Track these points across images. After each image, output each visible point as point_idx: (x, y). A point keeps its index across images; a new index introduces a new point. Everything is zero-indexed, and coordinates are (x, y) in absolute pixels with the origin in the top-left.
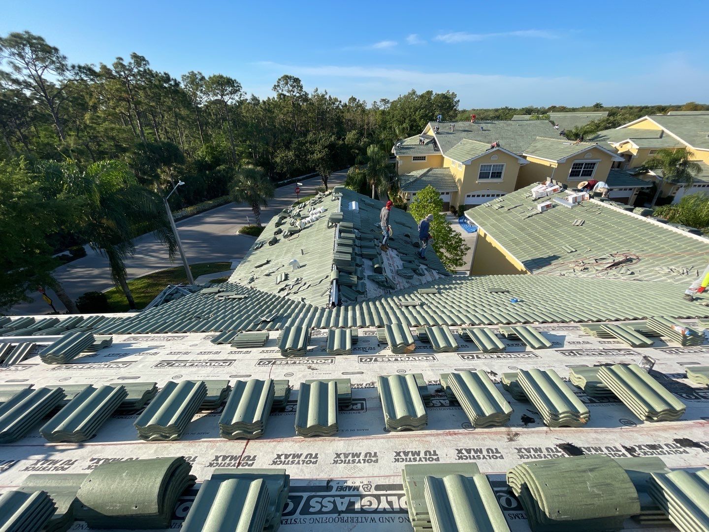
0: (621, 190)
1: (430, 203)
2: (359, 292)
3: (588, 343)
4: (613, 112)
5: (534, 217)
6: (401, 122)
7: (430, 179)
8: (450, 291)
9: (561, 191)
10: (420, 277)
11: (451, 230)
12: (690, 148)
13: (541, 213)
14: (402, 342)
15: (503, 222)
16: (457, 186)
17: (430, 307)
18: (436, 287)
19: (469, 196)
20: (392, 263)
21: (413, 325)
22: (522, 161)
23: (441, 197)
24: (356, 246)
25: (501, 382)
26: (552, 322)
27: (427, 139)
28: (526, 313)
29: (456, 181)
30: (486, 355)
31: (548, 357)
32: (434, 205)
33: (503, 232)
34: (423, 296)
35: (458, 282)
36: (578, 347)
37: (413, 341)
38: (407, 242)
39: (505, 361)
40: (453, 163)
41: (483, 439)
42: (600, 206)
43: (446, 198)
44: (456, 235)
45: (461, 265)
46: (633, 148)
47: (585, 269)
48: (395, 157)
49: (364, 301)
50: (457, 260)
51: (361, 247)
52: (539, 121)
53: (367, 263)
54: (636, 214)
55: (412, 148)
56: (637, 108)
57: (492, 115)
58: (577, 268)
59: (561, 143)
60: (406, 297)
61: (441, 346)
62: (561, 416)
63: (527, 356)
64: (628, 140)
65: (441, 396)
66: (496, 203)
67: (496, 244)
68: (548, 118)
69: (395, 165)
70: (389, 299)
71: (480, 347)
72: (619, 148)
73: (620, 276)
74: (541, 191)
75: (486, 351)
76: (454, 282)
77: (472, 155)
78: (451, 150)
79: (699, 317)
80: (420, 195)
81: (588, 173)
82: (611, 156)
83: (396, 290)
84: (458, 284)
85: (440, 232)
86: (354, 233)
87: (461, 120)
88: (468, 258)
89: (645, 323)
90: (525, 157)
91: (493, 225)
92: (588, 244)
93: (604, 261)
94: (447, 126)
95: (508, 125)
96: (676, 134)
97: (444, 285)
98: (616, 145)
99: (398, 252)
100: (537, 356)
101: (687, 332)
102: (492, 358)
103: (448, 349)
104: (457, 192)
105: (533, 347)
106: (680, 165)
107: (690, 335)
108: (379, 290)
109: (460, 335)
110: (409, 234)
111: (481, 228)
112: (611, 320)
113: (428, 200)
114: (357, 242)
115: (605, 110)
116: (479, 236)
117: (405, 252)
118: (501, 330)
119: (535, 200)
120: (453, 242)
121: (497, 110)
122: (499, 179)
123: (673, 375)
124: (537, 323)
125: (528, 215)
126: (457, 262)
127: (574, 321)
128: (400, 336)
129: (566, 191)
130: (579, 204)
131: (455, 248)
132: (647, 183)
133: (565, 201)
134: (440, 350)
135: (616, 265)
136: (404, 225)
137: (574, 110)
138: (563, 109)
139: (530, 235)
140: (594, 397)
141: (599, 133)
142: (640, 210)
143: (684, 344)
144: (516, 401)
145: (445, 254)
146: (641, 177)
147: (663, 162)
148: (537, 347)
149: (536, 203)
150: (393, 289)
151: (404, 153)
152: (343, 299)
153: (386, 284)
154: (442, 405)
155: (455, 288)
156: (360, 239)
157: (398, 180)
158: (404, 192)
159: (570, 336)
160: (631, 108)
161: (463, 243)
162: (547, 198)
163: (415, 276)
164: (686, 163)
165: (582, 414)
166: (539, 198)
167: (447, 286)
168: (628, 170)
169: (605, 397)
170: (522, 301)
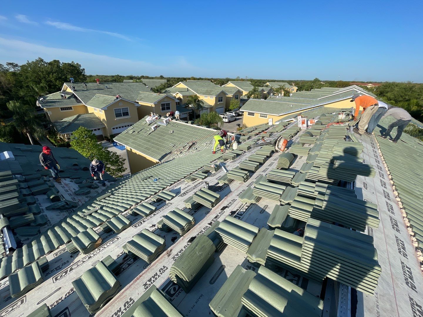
0: (183, 114)
1: (86, 138)
2: (41, 225)
3: (189, 186)
4: (169, 80)
5: (152, 133)
6: (38, 82)
7: (81, 122)
8: (120, 190)
9: (160, 118)
10: (96, 190)
11: (109, 152)
12: (198, 95)
13: (154, 131)
14: (90, 242)
15: (137, 140)
16: (103, 124)
17: (108, 207)
18: (110, 191)
19: (114, 129)
20: (68, 189)
21: (98, 225)
22: (137, 105)
23: (94, 132)
24: (23, 188)
25: (158, 228)
26: (174, 183)
27: (68, 94)
28: (162, 184)
29: (102, 120)
30: (148, 218)
31: (176, 201)
32: (90, 139)
33: (139, 145)
34: (101, 202)
35: (123, 182)
36: (186, 189)
37: (98, 236)
38: (76, 170)
39: (158, 215)
40: (95, 109)
41: (156, 266)
42: (177, 123)
43: (97, 133)
44: (114, 154)
45: (124, 171)
46: (180, 95)
47: (181, 152)
48: (43, 109)
49: (48, 230)
50: (120, 169)
51: (29, 187)
52: (138, 84)
53: (41, 198)
54: (189, 124)
55: (56, 102)
56: (176, 78)
57: (110, 79)
58: (178, 153)
59: (152, 95)
60: (89, 207)
61: (120, 228)
62: (185, 228)
63: (167, 206)
64: (178, 92)
65: (127, 260)
66: (130, 130)
67: (138, 153)
68: (141, 82)
69: (45, 115)
70: (74, 217)
71: (143, 215)
72: (176, 96)
73: (193, 151)
74: (150, 119)
75: (147, 215)
76: (121, 183)
77: (105, 104)
78: (90, 102)
79: (218, 159)
80: (76, 134)
81: (168, 108)
82: (174, 100)
83: (78, 206)
84: (124, 183)
85: (102, 155)
86: (16, 178)
87: (91, 82)
88: (126, 165)
89: (204, 168)
90: (138, 103)
91: (132, 143)
92: (178, 141)
93: (186, 147)
94: (81, 86)
95: (122, 85)
96: (192, 89)
97: (115, 188)
98: (174, 95)
99: (71, 179)
100: (172, 204)
101: (215, 166)
102: (151, 217)
103: (125, 227)
104: (105, 127)
105: (169, 200)
106: (197, 101)
107: (216, 167)
108: (62, 214)
109: (131, 214)
110: (76, 163)
111: (127, 146)
112: (194, 172)
113: (83, 137)
114: (23, 185)
115: (165, 79)
116: (127, 151)
117: (78, 177)
118: (152, 199)
119: (149, 125)
120: (114, 159)
121: (113, 76)
122: (128, 116)
123: (215, 184)
124: (168, 187)
125: (149, 133)
126: (121, 170)
127: (183, 178)
128: (87, 239)
129: (161, 118)
130: (169, 123)
131: (116, 162)
132: (190, 110)
133: (162, 123)
134: (120, 231)
135: (190, 147)
136: (69, 158)
137: (152, 78)
138: (147, 78)
139: (153, 143)
140: (196, 209)
141: (166, 89)
142: (190, 122)
143: (216, 171)
144: (167, 233)
145: (111, 168)
146: (187, 108)
147: (192, 101)
148: (170, 199)
149: (150, 126)
150: (76, 207)
151: (50, 106)
152: (22, 239)
153: (67, 206)
154: (129, 265)
155: (122, 187)
156: (25, 181)
157: (53, 126)
158: (63, 134)
159: (182, 186)
160: (174, 78)
161: (120, 157)
162: (154, 123)
163: (92, 190)
164: (199, 101)
165: (192, 221)
166: (151, 123)
167: (117, 188)
168: (182, 105)
169: (199, 207)
170: (159, 179)
